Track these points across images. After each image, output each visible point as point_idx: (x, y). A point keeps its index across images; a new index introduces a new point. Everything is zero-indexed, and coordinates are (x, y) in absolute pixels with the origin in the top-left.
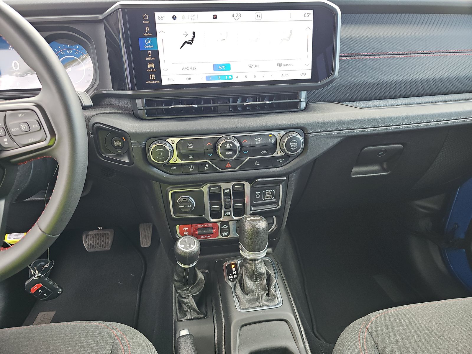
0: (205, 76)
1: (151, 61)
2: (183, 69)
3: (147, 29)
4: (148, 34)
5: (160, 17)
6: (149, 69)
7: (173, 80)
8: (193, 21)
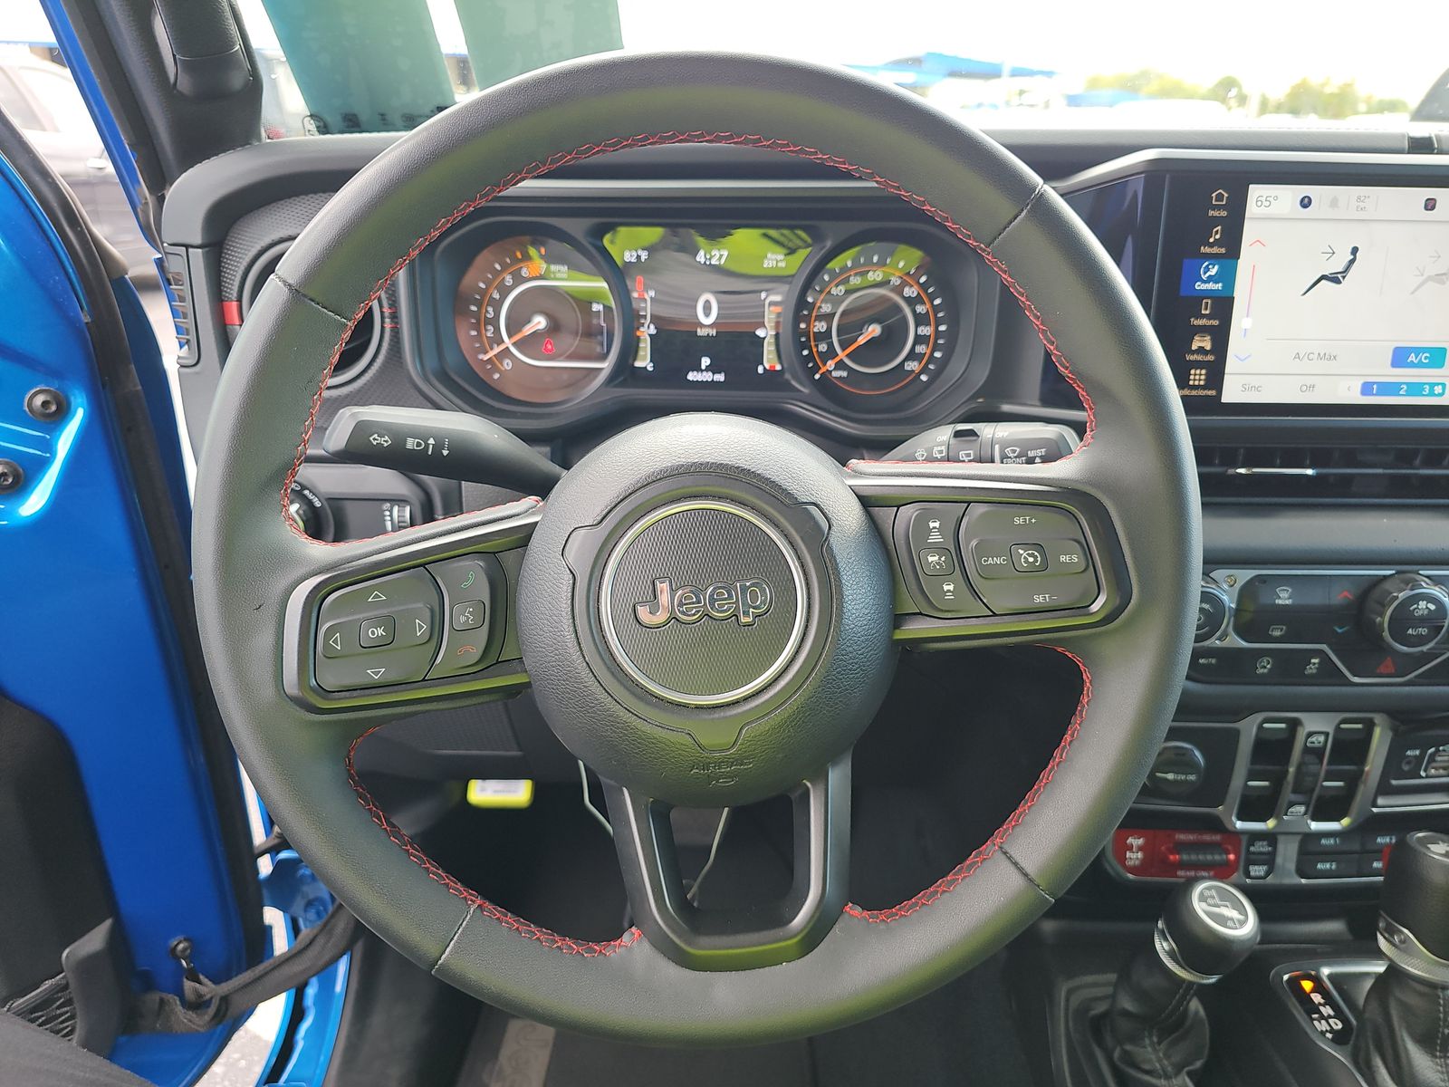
0: (1362, 380)
1: (1203, 330)
2: (1297, 356)
3: (1217, 232)
4: (1215, 250)
5: (1263, 199)
6: (1193, 352)
7: (1257, 389)
8: (1362, 215)
